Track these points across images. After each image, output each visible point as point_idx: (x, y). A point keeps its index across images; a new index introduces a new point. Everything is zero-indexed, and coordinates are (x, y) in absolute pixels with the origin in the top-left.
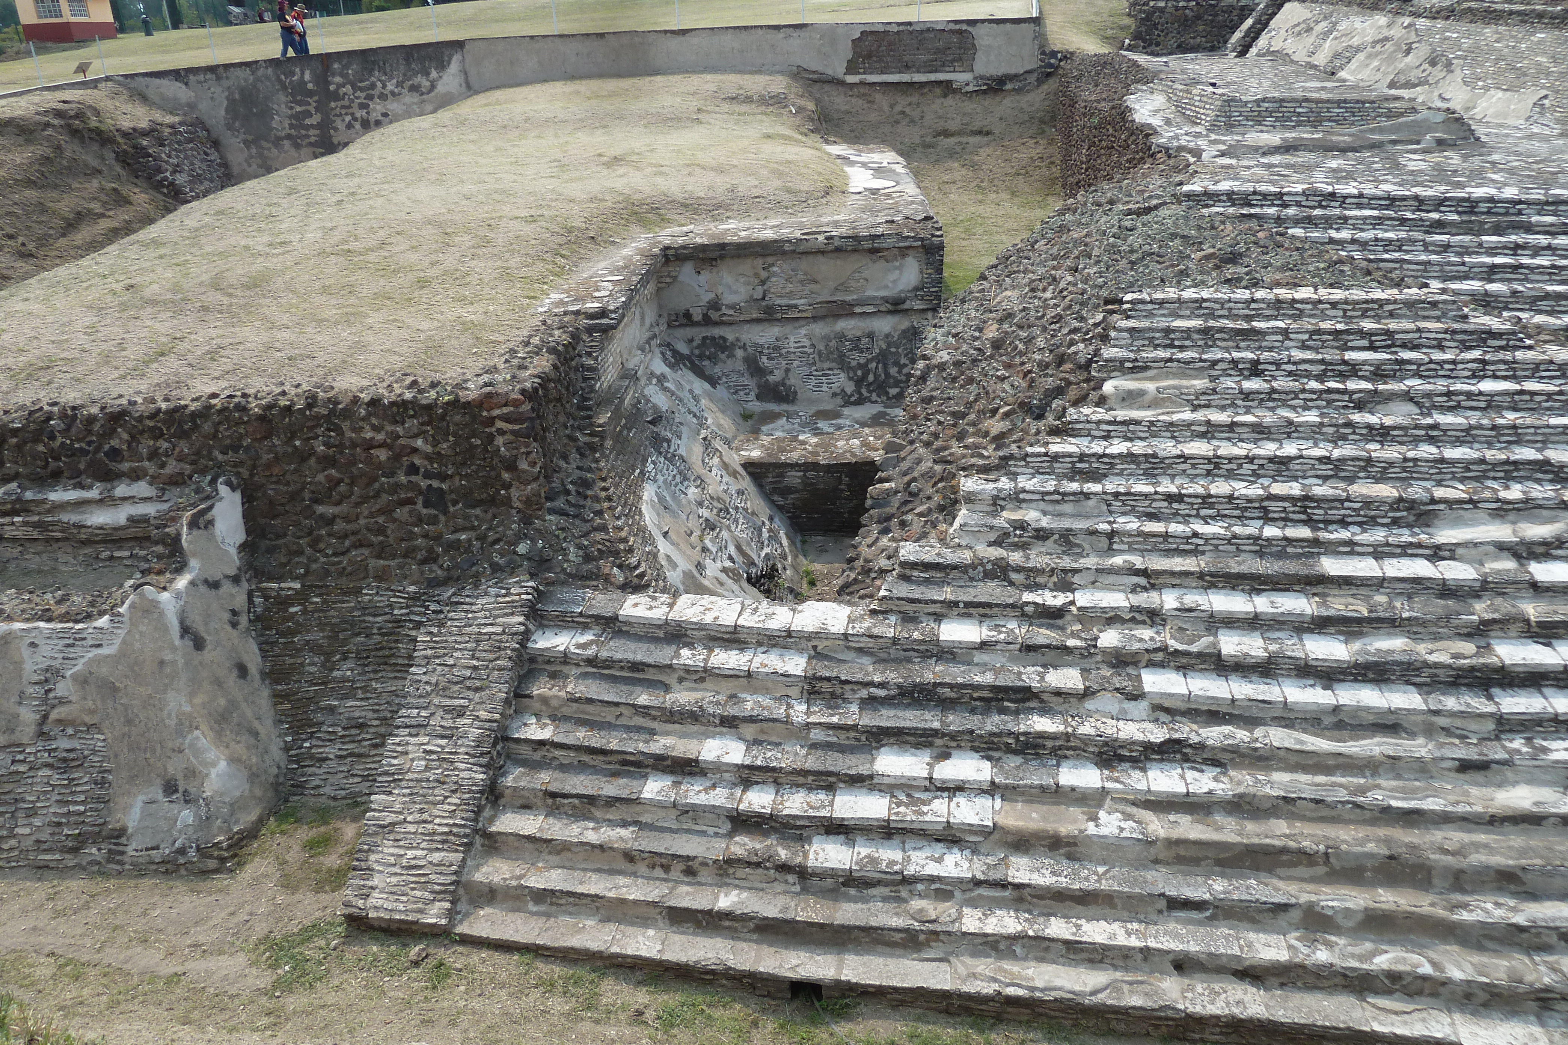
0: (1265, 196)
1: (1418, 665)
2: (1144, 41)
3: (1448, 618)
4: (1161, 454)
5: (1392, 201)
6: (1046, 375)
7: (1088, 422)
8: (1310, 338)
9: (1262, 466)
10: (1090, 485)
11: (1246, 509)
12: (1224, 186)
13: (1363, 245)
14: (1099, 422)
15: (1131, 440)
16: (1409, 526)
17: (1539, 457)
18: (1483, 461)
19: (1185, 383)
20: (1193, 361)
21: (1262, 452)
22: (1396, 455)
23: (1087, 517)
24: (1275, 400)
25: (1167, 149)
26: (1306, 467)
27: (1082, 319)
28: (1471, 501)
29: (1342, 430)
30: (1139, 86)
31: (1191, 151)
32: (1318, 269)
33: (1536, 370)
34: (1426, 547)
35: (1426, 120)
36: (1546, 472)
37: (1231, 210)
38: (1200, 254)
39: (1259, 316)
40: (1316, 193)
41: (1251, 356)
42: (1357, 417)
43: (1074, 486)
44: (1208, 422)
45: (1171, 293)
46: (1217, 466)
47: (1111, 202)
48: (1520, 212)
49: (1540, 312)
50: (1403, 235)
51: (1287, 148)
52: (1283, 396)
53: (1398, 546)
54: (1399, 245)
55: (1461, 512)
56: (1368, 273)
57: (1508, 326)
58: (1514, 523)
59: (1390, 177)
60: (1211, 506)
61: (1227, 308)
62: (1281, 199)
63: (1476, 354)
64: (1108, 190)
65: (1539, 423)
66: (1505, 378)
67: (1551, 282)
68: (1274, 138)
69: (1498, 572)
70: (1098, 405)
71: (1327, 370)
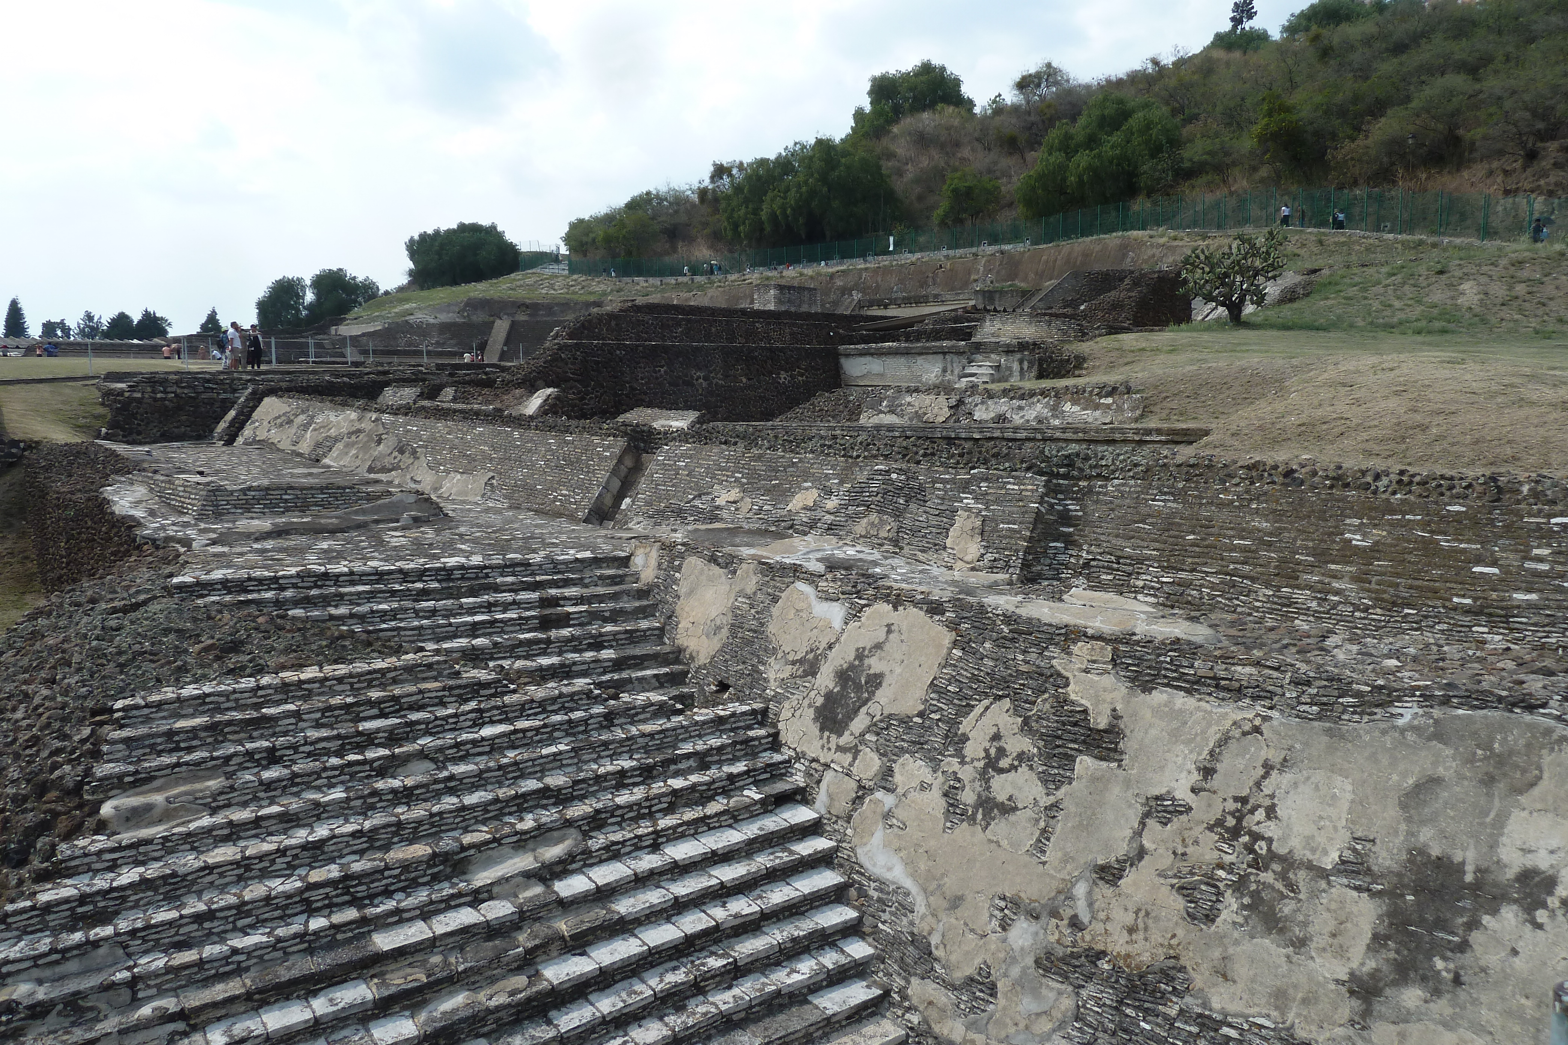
0: (260, 581)
1: (481, 1014)
2: (123, 430)
3: (498, 958)
4: (182, 871)
5: (380, 576)
6: (25, 811)
7: (86, 855)
8: (323, 716)
9: (296, 857)
10: (97, 930)
11: (287, 906)
12: (218, 575)
13: (361, 618)
14: (100, 852)
15: (143, 863)
16: (448, 878)
17: (541, 785)
18: (497, 800)
19: (198, 786)
20: (204, 761)
21: (293, 842)
22: (422, 812)
23: (99, 970)
24: (298, 784)
25: (154, 541)
26: (341, 846)
27: (66, 737)
28: (495, 840)
29: (370, 800)
30: (117, 478)
31: (179, 541)
32: (321, 647)
33: (522, 710)
34: (466, 895)
35: (401, 501)
36: (548, 798)
37: (228, 598)
38: (198, 647)
39: (268, 702)
40: (310, 574)
41: (266, 744)
42: (380, 785)
43: (78, 937)
44: (231, 823)
45: (169, 693)
46: (248, 868)
47: (93, 601)
48: (487, 576)
49: (518, 658)
50: (395, 605)
51: (278, 533)
52: (306, 779)
53: (441, 901)
54: (393, 615)
55: (490, 852)
56: (369, 644)
57: (493, 676)
58: (534, 850)
59: (376, 554)
60: (248, 914)
61: (233, 700)
62: (277, 583)
63: (473, 705)
64: (88, 587)
65: (534, 755)
66: (500, 722)
67: (523, 631)
68: (265, 524)
69: (531, 899)
70: (96, 833)
71: (345, 744)
